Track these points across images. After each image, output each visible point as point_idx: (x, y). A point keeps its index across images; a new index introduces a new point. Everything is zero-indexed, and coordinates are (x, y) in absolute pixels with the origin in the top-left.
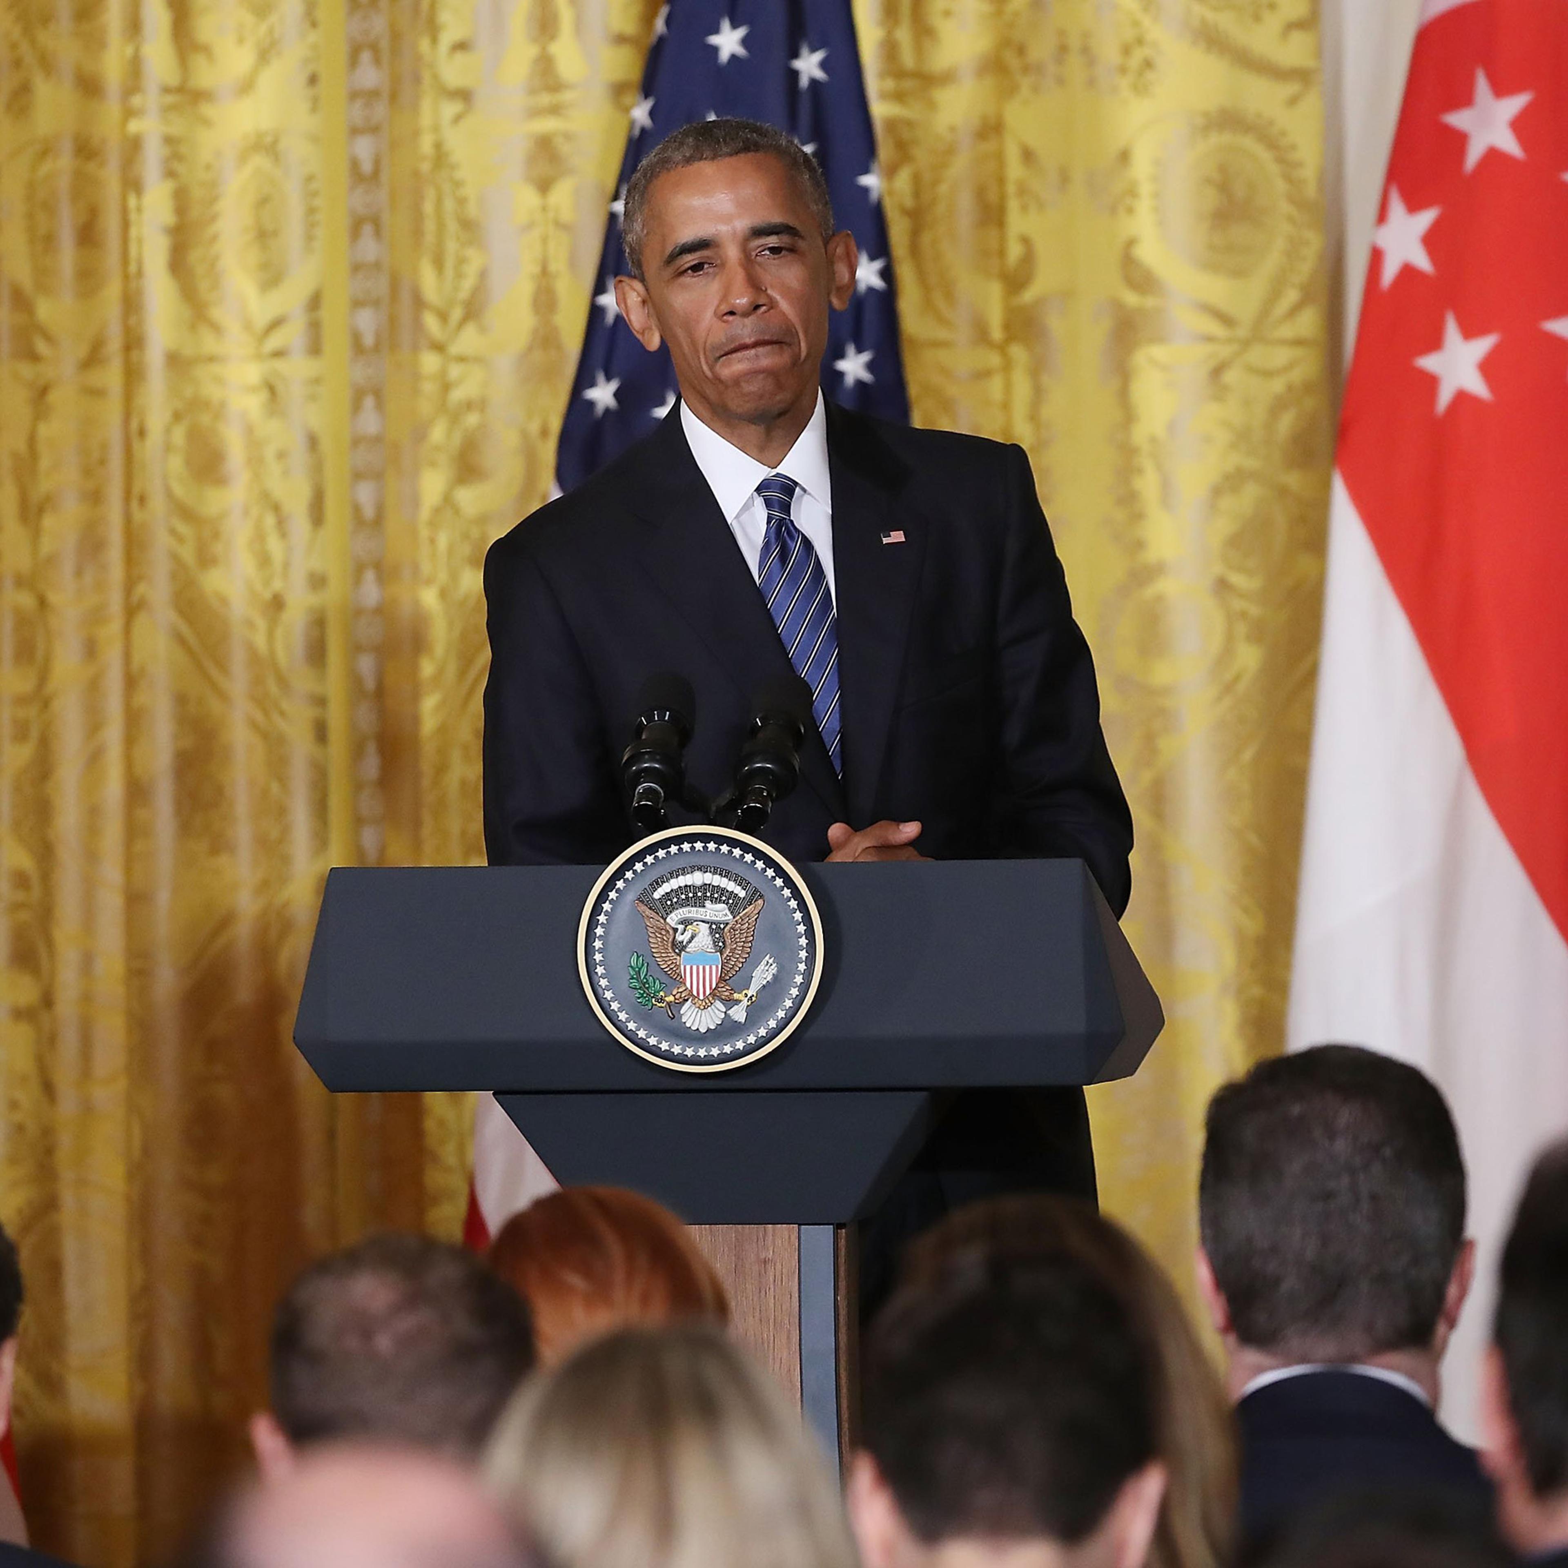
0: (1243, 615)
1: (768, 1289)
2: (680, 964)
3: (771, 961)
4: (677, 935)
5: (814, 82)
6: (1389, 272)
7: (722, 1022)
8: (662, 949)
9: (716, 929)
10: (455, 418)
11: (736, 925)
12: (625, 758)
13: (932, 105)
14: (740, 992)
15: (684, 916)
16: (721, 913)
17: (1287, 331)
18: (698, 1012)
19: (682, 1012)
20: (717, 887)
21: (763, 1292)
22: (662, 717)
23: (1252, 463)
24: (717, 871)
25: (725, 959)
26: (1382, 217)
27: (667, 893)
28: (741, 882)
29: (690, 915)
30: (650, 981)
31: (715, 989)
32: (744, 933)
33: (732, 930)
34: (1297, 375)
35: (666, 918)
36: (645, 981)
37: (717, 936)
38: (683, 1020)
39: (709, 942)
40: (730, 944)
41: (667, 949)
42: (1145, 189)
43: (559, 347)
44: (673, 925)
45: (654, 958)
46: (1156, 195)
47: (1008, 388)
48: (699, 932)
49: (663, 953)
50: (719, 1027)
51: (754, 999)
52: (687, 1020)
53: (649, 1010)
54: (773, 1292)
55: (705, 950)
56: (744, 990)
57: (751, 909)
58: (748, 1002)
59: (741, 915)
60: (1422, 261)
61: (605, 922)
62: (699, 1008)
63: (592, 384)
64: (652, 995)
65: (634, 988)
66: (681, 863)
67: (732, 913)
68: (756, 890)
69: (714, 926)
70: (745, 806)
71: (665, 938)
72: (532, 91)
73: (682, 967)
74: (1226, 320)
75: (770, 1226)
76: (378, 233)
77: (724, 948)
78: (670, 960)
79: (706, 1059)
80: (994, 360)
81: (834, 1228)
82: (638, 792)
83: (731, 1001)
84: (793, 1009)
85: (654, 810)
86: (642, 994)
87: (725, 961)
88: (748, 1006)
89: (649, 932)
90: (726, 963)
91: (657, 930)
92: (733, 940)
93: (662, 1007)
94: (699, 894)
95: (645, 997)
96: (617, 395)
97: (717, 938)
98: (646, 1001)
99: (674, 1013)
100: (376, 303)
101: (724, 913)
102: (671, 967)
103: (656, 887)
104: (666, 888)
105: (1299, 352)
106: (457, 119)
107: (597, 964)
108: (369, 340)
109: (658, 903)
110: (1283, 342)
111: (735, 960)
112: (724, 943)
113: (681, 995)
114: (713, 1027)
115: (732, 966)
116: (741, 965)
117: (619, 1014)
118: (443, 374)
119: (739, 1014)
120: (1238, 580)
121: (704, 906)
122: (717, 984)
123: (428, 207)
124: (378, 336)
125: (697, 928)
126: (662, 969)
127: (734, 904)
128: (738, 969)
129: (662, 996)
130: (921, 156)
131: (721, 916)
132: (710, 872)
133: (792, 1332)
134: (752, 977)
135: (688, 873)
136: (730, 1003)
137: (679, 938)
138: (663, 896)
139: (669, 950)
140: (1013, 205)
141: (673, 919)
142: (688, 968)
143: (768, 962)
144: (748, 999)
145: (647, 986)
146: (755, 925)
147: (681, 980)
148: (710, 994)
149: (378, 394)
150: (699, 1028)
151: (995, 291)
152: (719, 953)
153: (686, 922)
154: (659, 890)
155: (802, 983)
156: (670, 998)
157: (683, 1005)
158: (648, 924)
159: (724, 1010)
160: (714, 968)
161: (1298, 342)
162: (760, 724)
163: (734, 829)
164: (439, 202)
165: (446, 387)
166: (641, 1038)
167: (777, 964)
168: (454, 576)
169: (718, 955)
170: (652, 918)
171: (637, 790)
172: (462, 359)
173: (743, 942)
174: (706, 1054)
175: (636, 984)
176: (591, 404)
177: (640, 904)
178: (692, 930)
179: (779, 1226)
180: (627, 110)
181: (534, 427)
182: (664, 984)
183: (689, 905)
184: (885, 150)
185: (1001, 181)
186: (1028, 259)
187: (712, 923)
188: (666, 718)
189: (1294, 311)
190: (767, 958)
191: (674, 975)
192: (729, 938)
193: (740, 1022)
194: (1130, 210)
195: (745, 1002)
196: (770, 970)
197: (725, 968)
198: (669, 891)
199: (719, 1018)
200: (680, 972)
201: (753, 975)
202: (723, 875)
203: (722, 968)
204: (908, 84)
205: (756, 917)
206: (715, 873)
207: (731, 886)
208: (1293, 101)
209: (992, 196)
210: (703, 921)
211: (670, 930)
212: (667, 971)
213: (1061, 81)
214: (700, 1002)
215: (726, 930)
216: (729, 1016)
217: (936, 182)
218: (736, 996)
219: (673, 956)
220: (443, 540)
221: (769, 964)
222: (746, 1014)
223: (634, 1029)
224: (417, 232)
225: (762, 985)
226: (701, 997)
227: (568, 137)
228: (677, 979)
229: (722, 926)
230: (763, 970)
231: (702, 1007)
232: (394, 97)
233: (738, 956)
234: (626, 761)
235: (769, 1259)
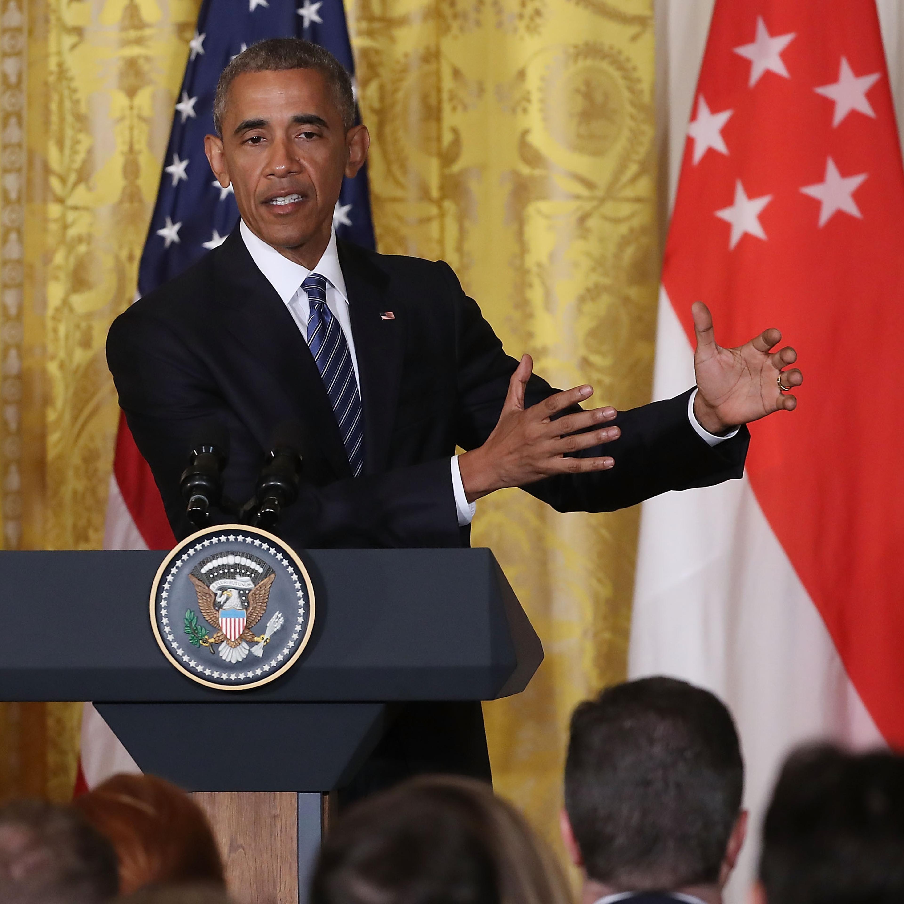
0: (600, 382)
1: (276, 835)
2: (218, 617)
3: (280, 616)
4: (217, 597)
5: (313, 23)
6: (699, 153)
7: (247, 656)
8: (206, 607)
9: (243, 594)
10: (71, 248)
11: (256, 591)
12: (183, 479)
13: (393, 40)
14: (259, 636)
15: (222, 585)
16: (246, 583)
17: (629, 192)
18: (230, 649)
19: (220, 649)
20: (244, 565)
21: (273, 837)
22: (207, 450)
23: (607, 281)
24: (244, 555)
25: (249, 614)
26: (694, 116)
27: (210, 570)
28: (260, 562)
29: (226, 584)
30: (198, 629)
31: (242, 634)
32: (262, 596)
33: (254, 595)
34: (636, 222)
35: (210, 586)
36: (195, 628)
37: (244, 598)
38: (221, 655)
39: (238, 602)
40: (252, 604)
41: (210, 607)
42: (535, 96)
43: (141, 201)
44: (214, 590)
45: (201, 613)
46: (542, 101)
47: (442, 229)
48: (232, 596)
49: (207, 610)
50: (244, 660)
51: (268, 641)
52: (224, 654)
53: (198, 648)
54: (280, 837)
55: (236, 608)
56: (261, 635)
57: (267, 580)
58: (264, 643)
59: (260, 584)
60: (721, 146)
61: (169, 589)
62: (231, 647)
63: (163, 226)
64: (200, 638)
65: (187, 633)
66: (219, 549)
67: (254, 583)
68: (270, 568)
69: (242, 592)
70: (263, 511)
71: (209, 600)
72: (124, 29)
73: (220, 619)
74: (589, 184)
75: (278, 793)
76: (20, 124)
77: (248, 606)
78: (212, 614)
79: (235, 681)
80: (434, 211)
81: (321, 795)
82: (191, 501)
83: (253, 642)
84: (294, 648)
85: (201, 513)
86: (193, 637)
87: (249, 615)
88: (264, 646)
89: (197, 596)
90: (250, 616)
91: (204, 594)
92: (254, 601)
93: (206, 646)
94: (232, 570)
95: (195, 639)
96: (179, 233)
97: (244, 600)
98: (196, 641)
99: (214, 650)
100: (19, 170)
101: (248, 583)
102: (213, 619)
103: (203, 565)
104: (209, 566)
105: (637, 206)
106: (74, 47)
107: (163, 617)
108: (13, 195)
109: (204, 576)
110: (628, 200)
111: (256, 615)
112: (248, 603)
113: (219, 638)
114: (240, 660)
115: (253, 619)
116: (259, 618)
117: (177, 650)
118: (63, 217)
119: (258, 651)
120: (596, 359)
121: (235, 579)
122: (243, 631)
123: (54, 106)
124: (20, 192)
125: (230, 593)
126: (207, 620)
127: (256, 578)
128: (257, 621)
129: (206, 639)
130: (385, 73)
131: (246, 585)
132: (239, 555)
133: (292, 864)
134: (267, 626)
135: (225, 556)
136: (252, 643)
137: (218, 600)
138: (208, 571)
139: (211, 608)
140: (447, 107)
141: (214, 587)
142: (224, 620)
143: (277, 617)
144: (265, 641)
145: (196, 632)
146: (269, 592)
147: (219, 628)
148: (239, 638)
149: (19, 232)
150: (231, 660)
151: (434, 164)
152: (245, 610)
153: (223, 589)
154: (205, 567)
155: (300, 631)
156: (212, 640)
157: (220, 645)
158: (198, 591)
159: (248, 648)
160: (241, 620)
161: (638, 200)
162: (273, 456)
163: (256, 527)
164: (61, 102)
165: (65, 227)
166: (192, 667)
167: (284, 617)
168: (70, 354)
169: (244, 611)
170: (200, 586)
171: (190, 500)
172: (75, 208)
173: (262, 602)
174: (236, 678)
175: (189, 630)
176: (162, 239)
177: (192, 577)
178: (227, 594)
179: (284, 793)
180: (188, 42)
181: (124, 254)
182: (208, 630)
183: (225, 577)
184: (360, 70)
185: (439, 90)
186: (457, 142)
187: (240, 590)
188: (211, 451)
189: (634, 179)
190: (277, 613)
191: (215, 625)
192: (252, 600)
193: (259, 657)
194: (525, 111)
195: (262, 643)
196: (279, 621)
197: (249, 620)
198: (211, 568)
199: (245, 653)
200: (219, 622)
201: (268, 625)
202: (248, 557)
203: (247, 620)
204: (377, 25)
205: (270, 586)
206: (242, 556)
207: (253, 565)
208: (634, 38)
209: (433, 101)
210: (234, 589)
211: (212, 594)
212: (210, 622)
213: (478, 23)
214: (232, 643)
215: (250, 594)
216: (251, 652)
217: (396, 91)
218: (256, 639)
219: (213, 612)
220: (62, 330)
221: (279, 618)
222: (262, 651)
223: (187, 661)
224: (47, 123)
225: (273, 632)
226: (233, 640)
227: (148, 59)
228: (217, 627)
229: (247, 592)
230: (275, 622)
231: (233, 646)
232: (31, 32)
233: (258, 612)
234: (184, 479)
235: (277, 815)
